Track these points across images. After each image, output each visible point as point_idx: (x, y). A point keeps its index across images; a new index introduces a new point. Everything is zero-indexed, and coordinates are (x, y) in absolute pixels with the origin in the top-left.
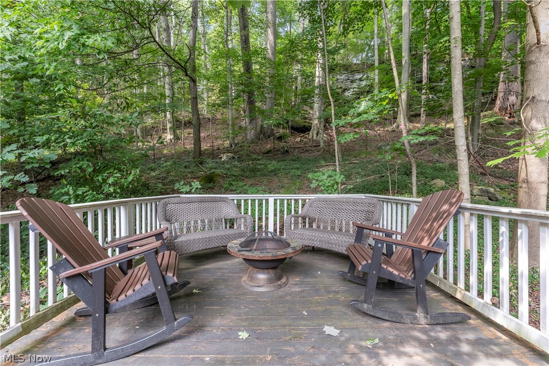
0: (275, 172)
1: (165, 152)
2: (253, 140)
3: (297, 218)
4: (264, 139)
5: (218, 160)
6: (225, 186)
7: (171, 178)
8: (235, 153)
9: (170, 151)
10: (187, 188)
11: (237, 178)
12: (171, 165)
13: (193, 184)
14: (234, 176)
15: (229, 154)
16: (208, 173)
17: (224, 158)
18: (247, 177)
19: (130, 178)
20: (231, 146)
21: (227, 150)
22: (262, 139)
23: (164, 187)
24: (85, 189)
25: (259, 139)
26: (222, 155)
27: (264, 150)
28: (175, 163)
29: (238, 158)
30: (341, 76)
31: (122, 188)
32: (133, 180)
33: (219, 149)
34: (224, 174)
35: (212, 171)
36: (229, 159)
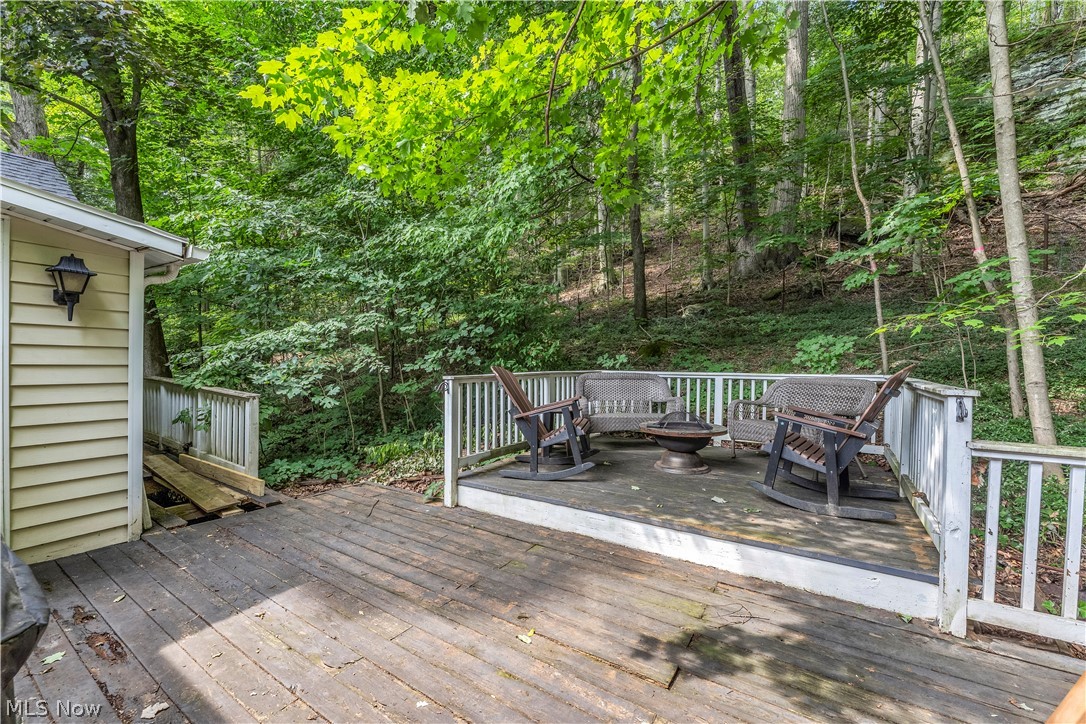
0: (772, 337)
1: (595, 307)
2: (750, 272)
3: (747, 404)
4: (775, 269)
5: (675, 318)
6: (674, 361)
7: (599, 349)
8: (709, 301)
9: (602, 306)
10: (610, 363)
11: (700, 348)
12: (601, 330)
13: (617, 357)
14: (695, 344)
15: (697, 305)
16: (653, 341)
17: (686, 313)
18: (716, 347)
19: (551, 350)
20: (706, 288)
21: (697, 297)
23: (590, 362)
24: (513, 362)
25: (764, 269)
26: (683, 309)
27: (768, 292)
28: (607, 325)
29: (712, 311)
30: (1027, 69)
31: (543, 361)
32: (553, 353)
33: (681, 296)
34: (679, 342)
35: (660, 337)
36: (695, 314)
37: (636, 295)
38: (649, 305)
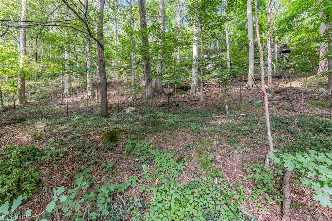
1: (82, 106)
2: (149, 96)
5: (122, 113)
8: (136, 106)
11: (140, 134)
14: (137, 131)
15: (132, 108)
16: (111, 128)
17: (128, 111)
18: (149, 133)
20: (134, 100)
21: (131, 104)
22: (156, 96)
25: (154, 95)
26: (126, 109)
27: (159, 104)
29: (139, 111)
33: (124, 103)
34: (128, 130)
35: (116, 126)
36: (132, 112)
37: (102, 101)
38: (109, 106)
